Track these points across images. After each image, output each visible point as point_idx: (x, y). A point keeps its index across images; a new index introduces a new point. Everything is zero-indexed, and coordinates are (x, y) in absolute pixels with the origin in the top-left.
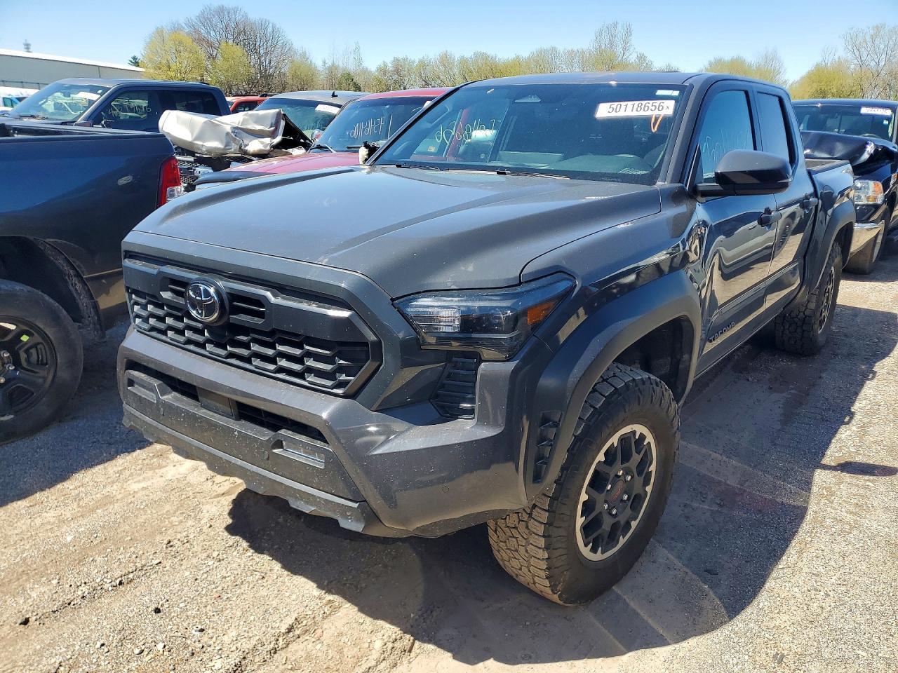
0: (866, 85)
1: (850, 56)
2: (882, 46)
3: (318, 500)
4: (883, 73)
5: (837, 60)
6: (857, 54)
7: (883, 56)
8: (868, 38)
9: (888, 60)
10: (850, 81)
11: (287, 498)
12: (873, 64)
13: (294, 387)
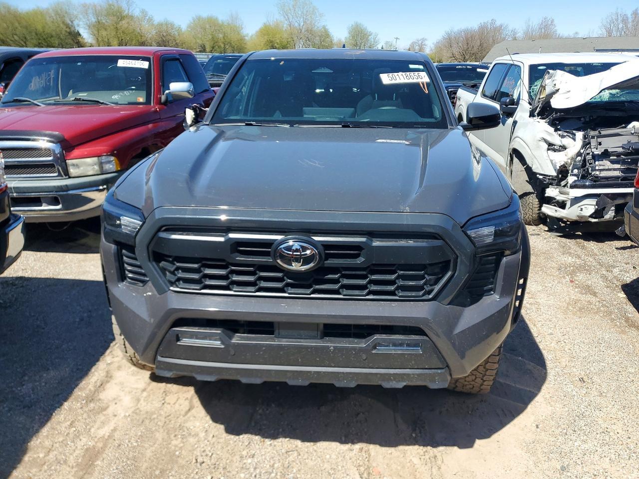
0: (295, 39)
1: (282, 19)
2: (300, 13)
3: (412, 376)
4: (303, 31)
5: (276, 21)
6: (286, 17)
7: (302, 20)
8: (291, 7)
9: (305, 22)
10: (285, 36)
11: (380, 383)
12: (296, 24)
13: (385, 302)
